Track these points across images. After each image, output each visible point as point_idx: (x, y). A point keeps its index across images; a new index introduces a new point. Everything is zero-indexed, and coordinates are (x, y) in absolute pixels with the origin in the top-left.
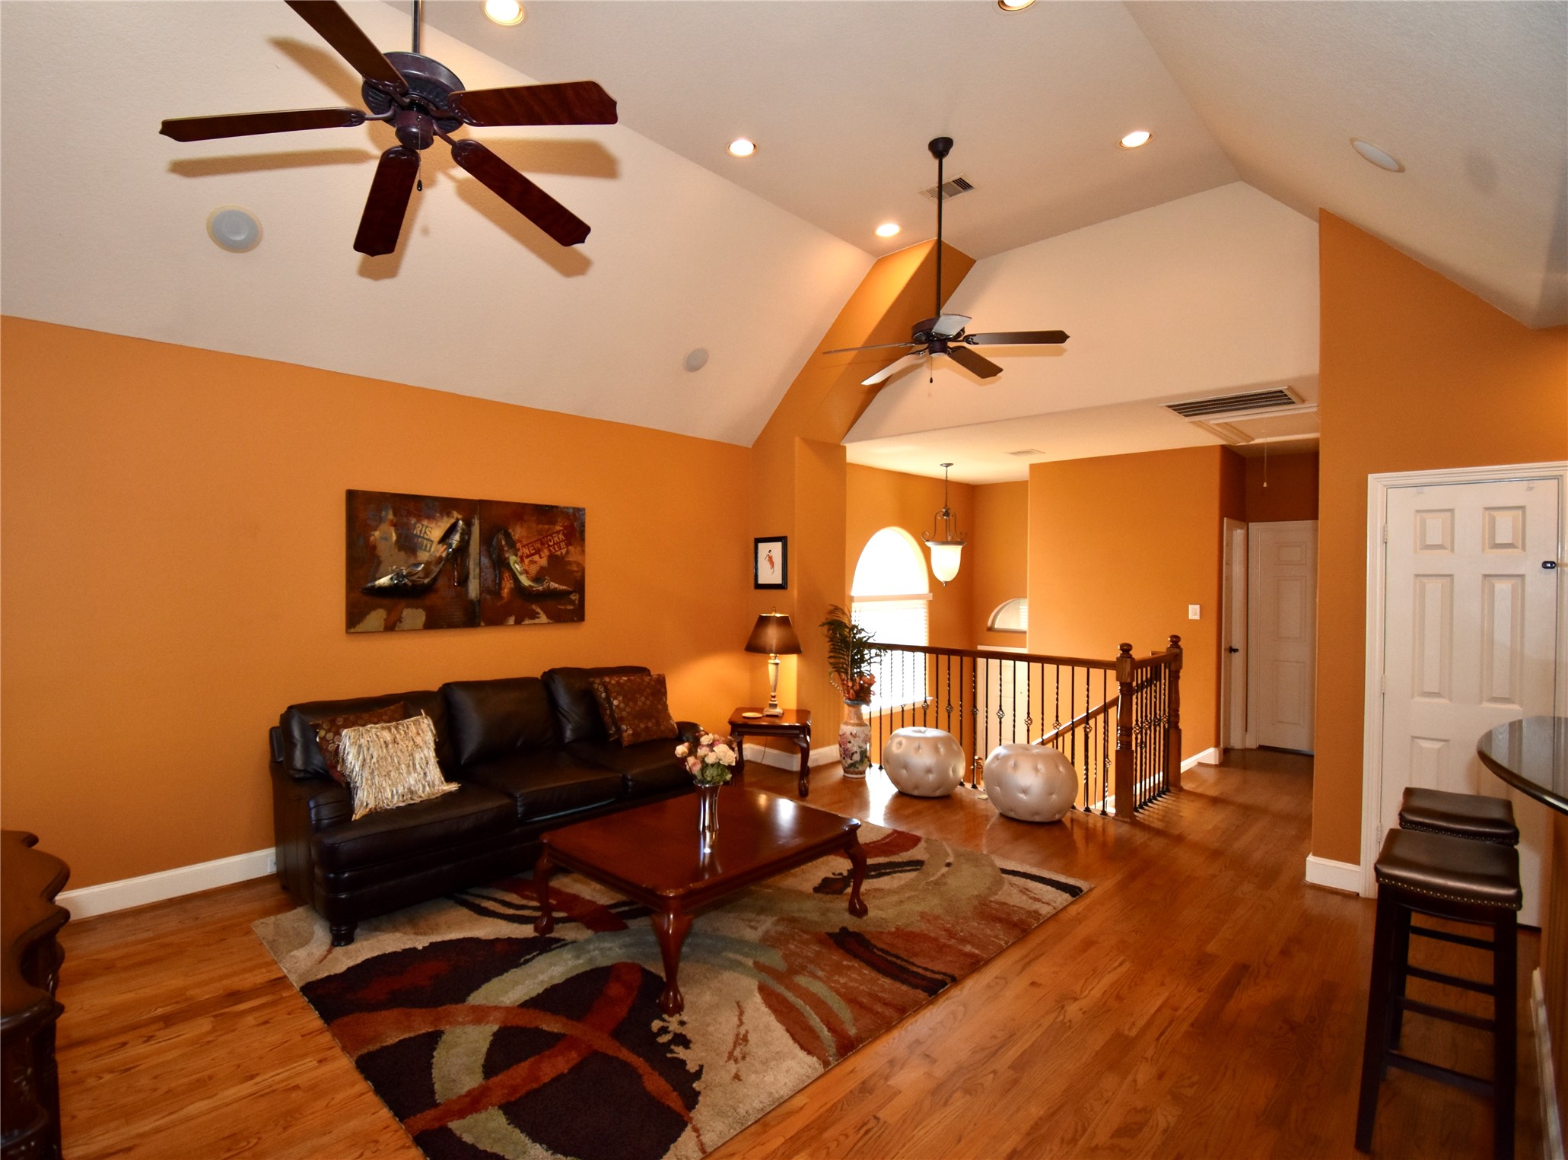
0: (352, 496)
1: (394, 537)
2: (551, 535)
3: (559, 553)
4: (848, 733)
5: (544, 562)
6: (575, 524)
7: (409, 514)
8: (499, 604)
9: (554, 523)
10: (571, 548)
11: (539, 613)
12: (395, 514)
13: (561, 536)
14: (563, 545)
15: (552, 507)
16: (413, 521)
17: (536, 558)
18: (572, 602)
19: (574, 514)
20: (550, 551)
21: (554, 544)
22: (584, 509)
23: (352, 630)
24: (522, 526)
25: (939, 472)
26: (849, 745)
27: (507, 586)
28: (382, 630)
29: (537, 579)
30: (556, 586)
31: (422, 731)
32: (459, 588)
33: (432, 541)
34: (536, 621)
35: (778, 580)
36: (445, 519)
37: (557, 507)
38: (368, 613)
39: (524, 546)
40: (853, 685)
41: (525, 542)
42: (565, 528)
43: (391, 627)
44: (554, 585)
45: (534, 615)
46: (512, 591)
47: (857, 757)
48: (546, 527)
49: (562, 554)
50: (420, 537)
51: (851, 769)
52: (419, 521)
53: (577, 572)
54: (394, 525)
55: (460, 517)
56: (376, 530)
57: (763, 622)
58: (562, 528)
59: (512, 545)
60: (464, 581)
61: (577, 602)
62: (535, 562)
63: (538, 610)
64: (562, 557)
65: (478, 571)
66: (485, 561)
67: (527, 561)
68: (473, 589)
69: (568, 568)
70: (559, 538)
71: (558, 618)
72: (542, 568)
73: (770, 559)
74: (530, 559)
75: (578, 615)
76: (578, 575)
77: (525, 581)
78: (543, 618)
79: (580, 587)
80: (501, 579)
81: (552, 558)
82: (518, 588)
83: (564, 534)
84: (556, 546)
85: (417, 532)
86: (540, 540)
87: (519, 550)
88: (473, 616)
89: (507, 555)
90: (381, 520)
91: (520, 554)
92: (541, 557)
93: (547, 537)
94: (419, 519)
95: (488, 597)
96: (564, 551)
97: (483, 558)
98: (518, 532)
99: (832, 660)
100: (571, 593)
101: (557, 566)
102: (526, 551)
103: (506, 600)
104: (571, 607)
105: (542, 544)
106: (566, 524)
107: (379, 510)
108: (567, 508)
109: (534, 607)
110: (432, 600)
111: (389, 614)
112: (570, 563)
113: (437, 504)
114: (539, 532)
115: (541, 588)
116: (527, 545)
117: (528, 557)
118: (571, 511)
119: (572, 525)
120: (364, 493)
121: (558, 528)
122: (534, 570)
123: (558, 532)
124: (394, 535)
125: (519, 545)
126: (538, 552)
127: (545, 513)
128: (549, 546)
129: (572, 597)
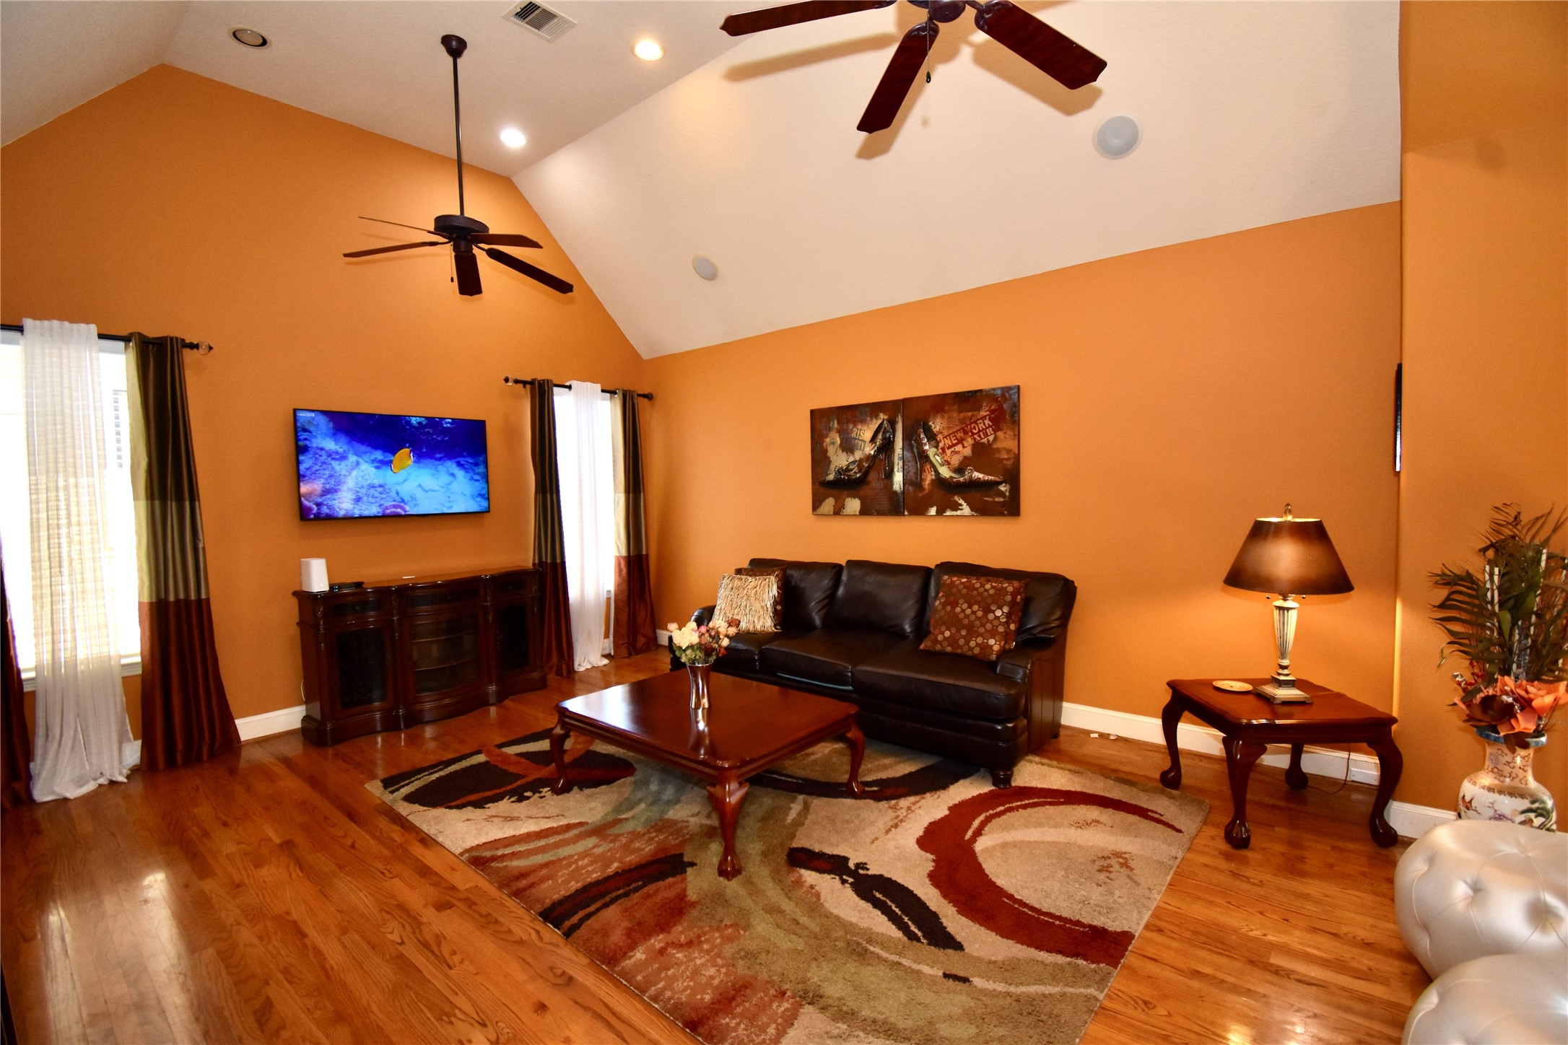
0: (814, 414)
1: (839, 442)
2: (975, 422)
3: (985, 441)
5: (967, 451)
6: (1005, 406)
7: (848, 421)
8: (920, 495)
9: (979, 409)
10: (1000, 434)
11: (961, 505)
12: (838, 424)
13: (987, 422)
14: (990, 431)
15: (976, 392)
16: (851, 426)
17: (959, 448)
18: (1002, 494)
19: (1003, 396)
20: (975, 439)
21: (979, 431)
22: (1018, 387)
23: (816, 512)
24: (942, 418)
27: (929, 477)
28: (832, 513)
29: (959, 470)
30: (981, 476)
31: (771, 588)
32: (886, 481)
33: (865, 441)
34: (959, 513)
36: (874, 421)
37: (981, 391)
38: (824, 500)
39: (946, 437)
41: (946, 433)
42: (992, 412)
43: (838, 511)
44: (976, 475)
45: (956, 507)
46: (932, 481)
48: (970, 414)
49: (988, 441)
50: (855, 439)
52: (855, 426)
53: (1006, 459)
54: (839, 432)
55: (886, 417)
56: (827, 437)
57: (1262, 530)
58: (988, 413)
59: (932, 437)
60: (890, 475)
61: (1007, 494)
62: (957, 453)
63: (961, 501)
64: (990, 444)
65: (901, 463)
66: (908, 455)
67: (948, 452)
68: (898, 482)
69: (997, 456)
70: (984, 424)
71: (983, 510)
72: (965, 458)
74: (952, 449)
75: (1012, 508)
76: (1009, 463)
77: (945, 472)
78: (966, 510)
79: (1013, 477)
80: (922, 471)
81: (977, 447)
82: (940, 481)
83: (990, 419)
84: (981, 433)
85: (853, 435)
86: (963, 429)
87: (940, 441)
88: (897, 506)
89: (927, 447)
90: (830, 429)
91: (941, 445)
92: (964, 447)
93: (970, 425)
94: (855, 423)
95: (911, 488)
96: (991, 438)
97: (905, 453)
98: (937, 425)
100: (1000, 483)
101: (982, 455)
102: (948, 442)
103: (927, 491)
104: (1001, 500)
105: (966, 433)
106: (993, 407)
107: (829, 422)
108: (994, 389)
109: (956, 498)
110: (866, 490)
111: (836, 502)
112: (998, 450)
113: (868, 409)
114: (962, 421)
115: (961, 479)
116: (949, 435)
117: (948, 448)
118: (999, 392)
119: (1001, 408)
120: (821, 410)
121: (983, 413)
122: (956, 461)
123: (985, 417)
124: (838, 439)
125: (940, 437)
126: (961, 441)
127: (968, 400)
128: (973, 434)
129: (1002, 488)
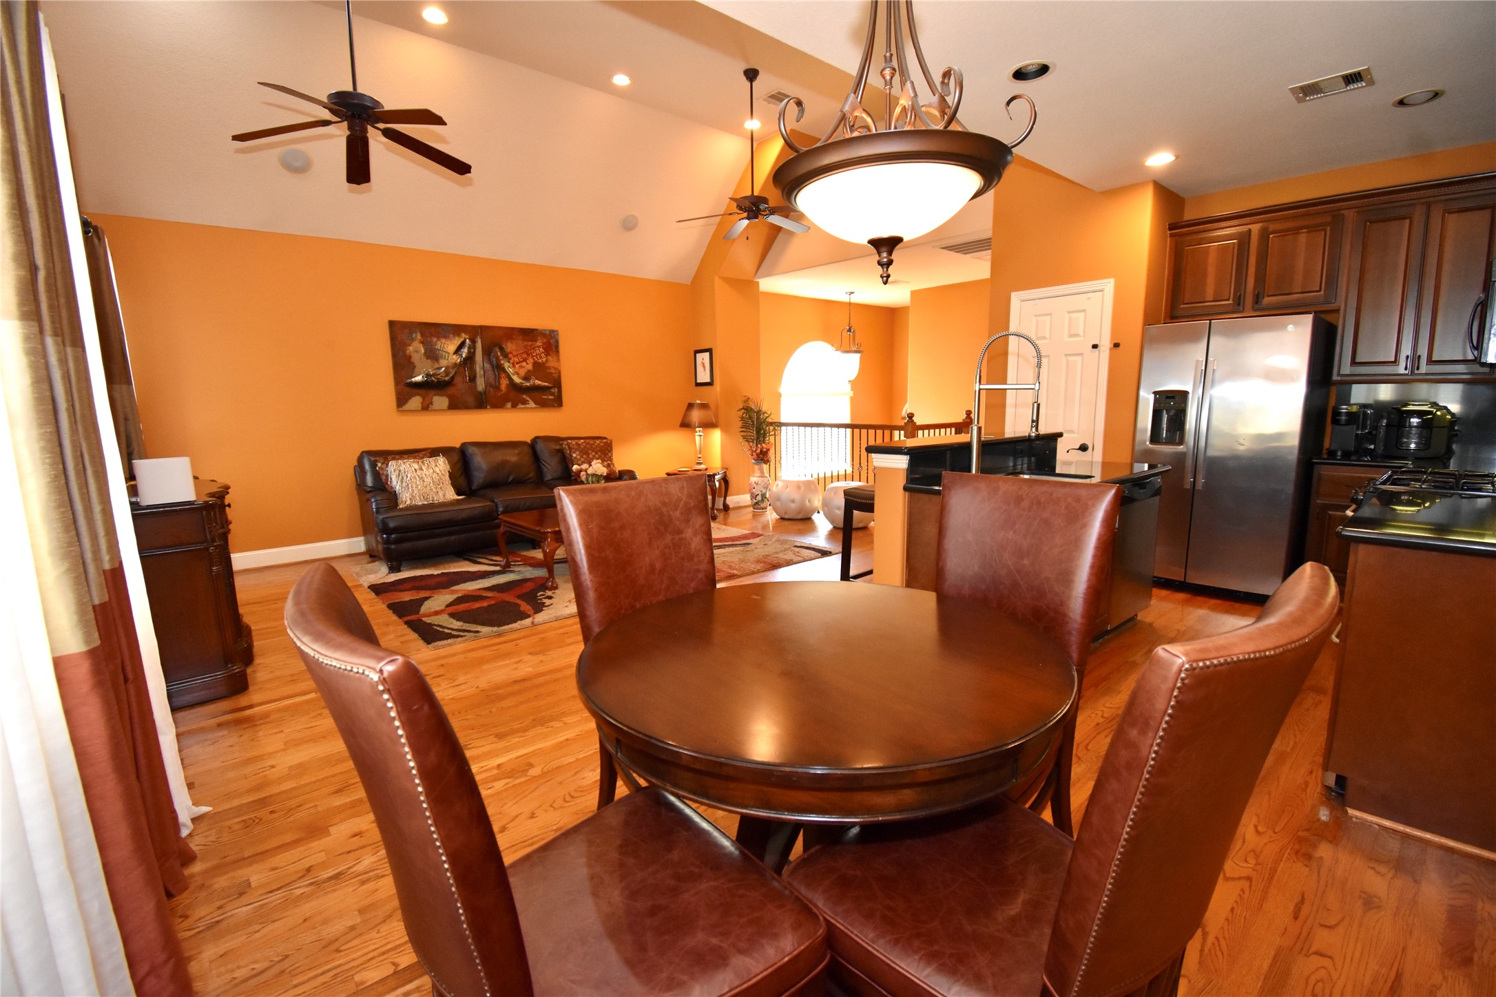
0: (392, 324)
1: (423, 351)
2: (534, 349)
3: (540, 361)
4: (753, 483)
5: (530, 367)
6: (551, 341)
7: (431, 335)
8: (499, 394)
9: (535, 341)
10: (549, 358)
11: (528, 401)
12: (422, 336)
13: (541, 349)
14: (543, 355)
15: (533, 330)
16: (435, 340)
17: (524, 364)
18: (553, 394)
19: (550, 335)
20: (534, 359)
21: (537, 355)
22: (557, 331)
23: (400, 409)
24: (512, 343)
25: (845, 299)
26: (754, 490)
27: (504, 383)
28: (420, 409)
29: (526, 378)
30: (540, 383)
31: (441, 466)
32: (470, 384)
33: (449, 353)
34: (527, 406)
35: (708, 380)
36: (457, 338)
37: (537, 330)
38: (410, 398)
39: (515, 356)
40: (756, 450)
41: (515, 354)
42: (544, 344)
43: (426, 408)
44: (538, 382)
45: (525, 402)
46: (508, 386)
47: (759, 498)
48: (530, 343)
49: (542, 361)
50: (440, 350)
51: (756, 506)
52: (439, 340)
53: (555, 373)
54: (422, 343)
55: (467, 337)
56: (410, 345)
57: (690, 406)
58: (542, 344)
59: (506, 356)
60: (473, 379)
61: (556, 394)
62: (524, 367)
63: (528, 399)
64: (543, 364)
65: (482, 372)
66: (487, 366)
67: (517, 366)
68: (481, 385)
69: (549, 371)
70: (540, 351)
71: (543, 404)
72: (529, 371)
73: (703, 364)
74: (520, 365)
75: (558, 402)
76: (556, 376)
77: (517, 380)
78: (532, 404)
79: (558, 384)
80: (500, 378)
81: (535, 364)
82: (512, 384)
83: (543, 348)
85: (438, 347)
86: (526, 352)
87: (511, 358)
88: (482, 402)
89: (502, 362)
90: (413, 340)
91: (511, 361)
92: (527, 364)
93: (531, 350)
94: (439, 338)
95: (491, 389)
96: (544, 360)
97: (485, 364)
98: (509, 347)
99: (742, 434)
100: (551, 387)
101: (539, 369)
102: (516, 360)
103: (504, 392)
104: (552, 397)
105: (528, 355)
106: (545, 341)
107: (411, 333)
108: (545, 330)
109: (524, 396)
110: (451, 390)
111: (424, 400)
112: (549, 368)
113: (450, 328)
114: (526, 347)
115: (528, 384)
116: (517, 355)
117: (517, 363)
118: (548, 332)
119: (549, 342)
120: (400, 322)
121: (539, 344)
122: (523, 372)
123: (539, 347)
124: (422, 349)
125: (510, 356)
126: (525, 360)
127: (528, 334)
128: (533, 356)
129: (553, 390)
